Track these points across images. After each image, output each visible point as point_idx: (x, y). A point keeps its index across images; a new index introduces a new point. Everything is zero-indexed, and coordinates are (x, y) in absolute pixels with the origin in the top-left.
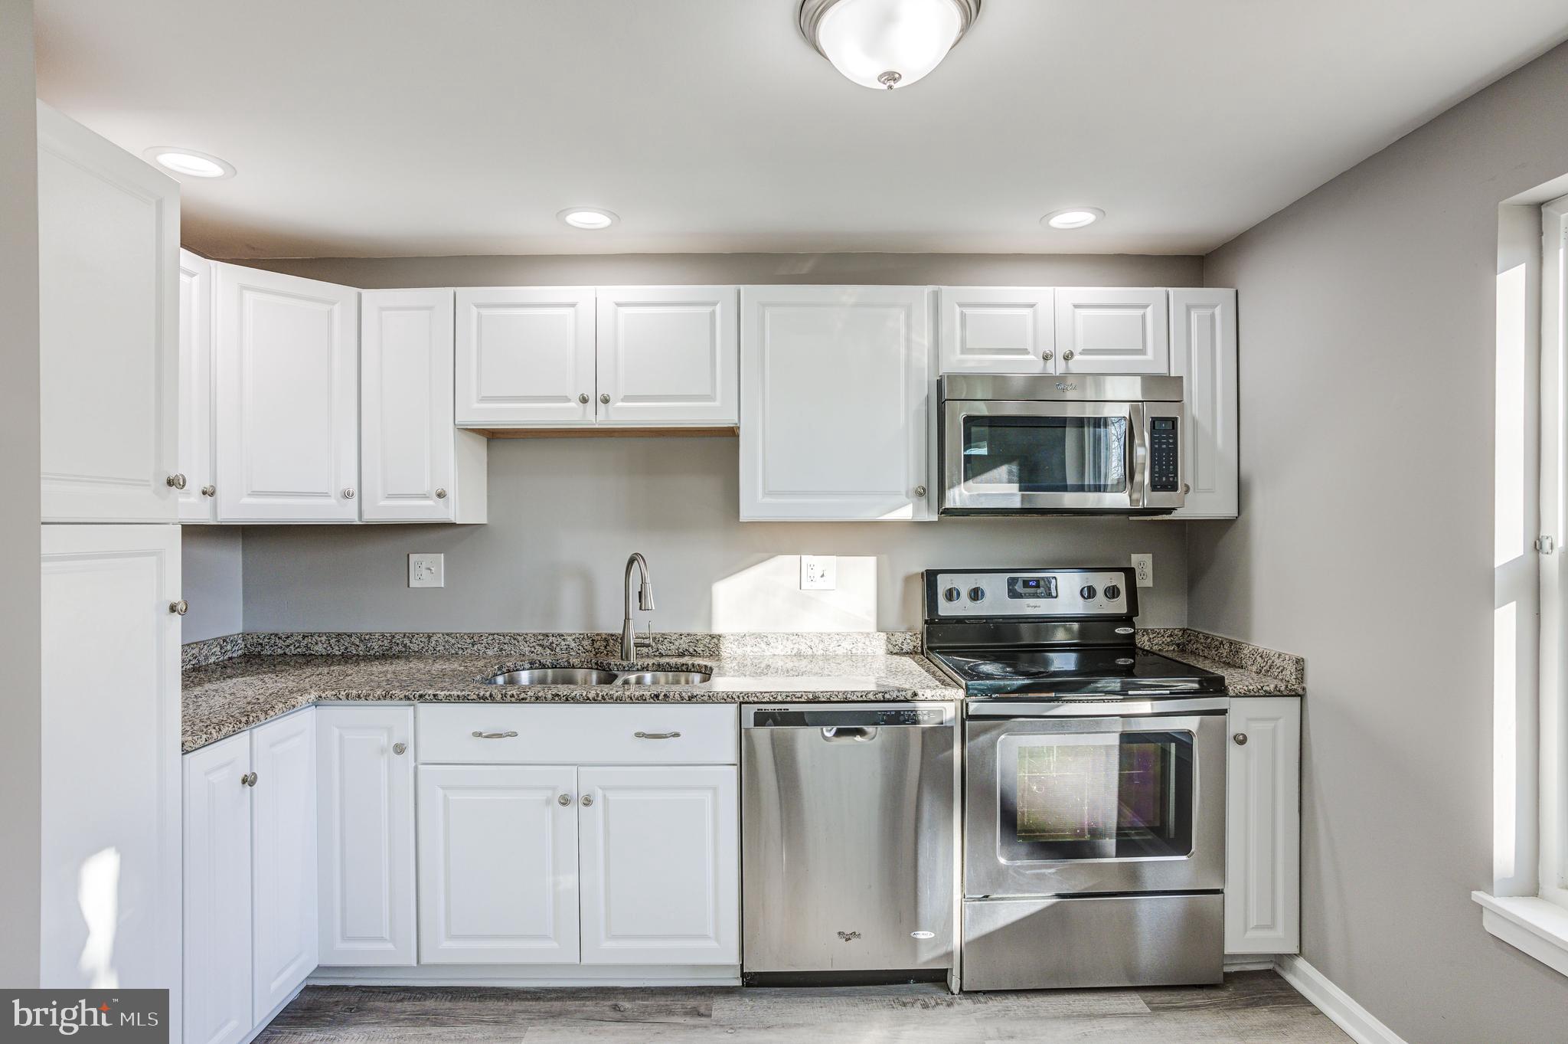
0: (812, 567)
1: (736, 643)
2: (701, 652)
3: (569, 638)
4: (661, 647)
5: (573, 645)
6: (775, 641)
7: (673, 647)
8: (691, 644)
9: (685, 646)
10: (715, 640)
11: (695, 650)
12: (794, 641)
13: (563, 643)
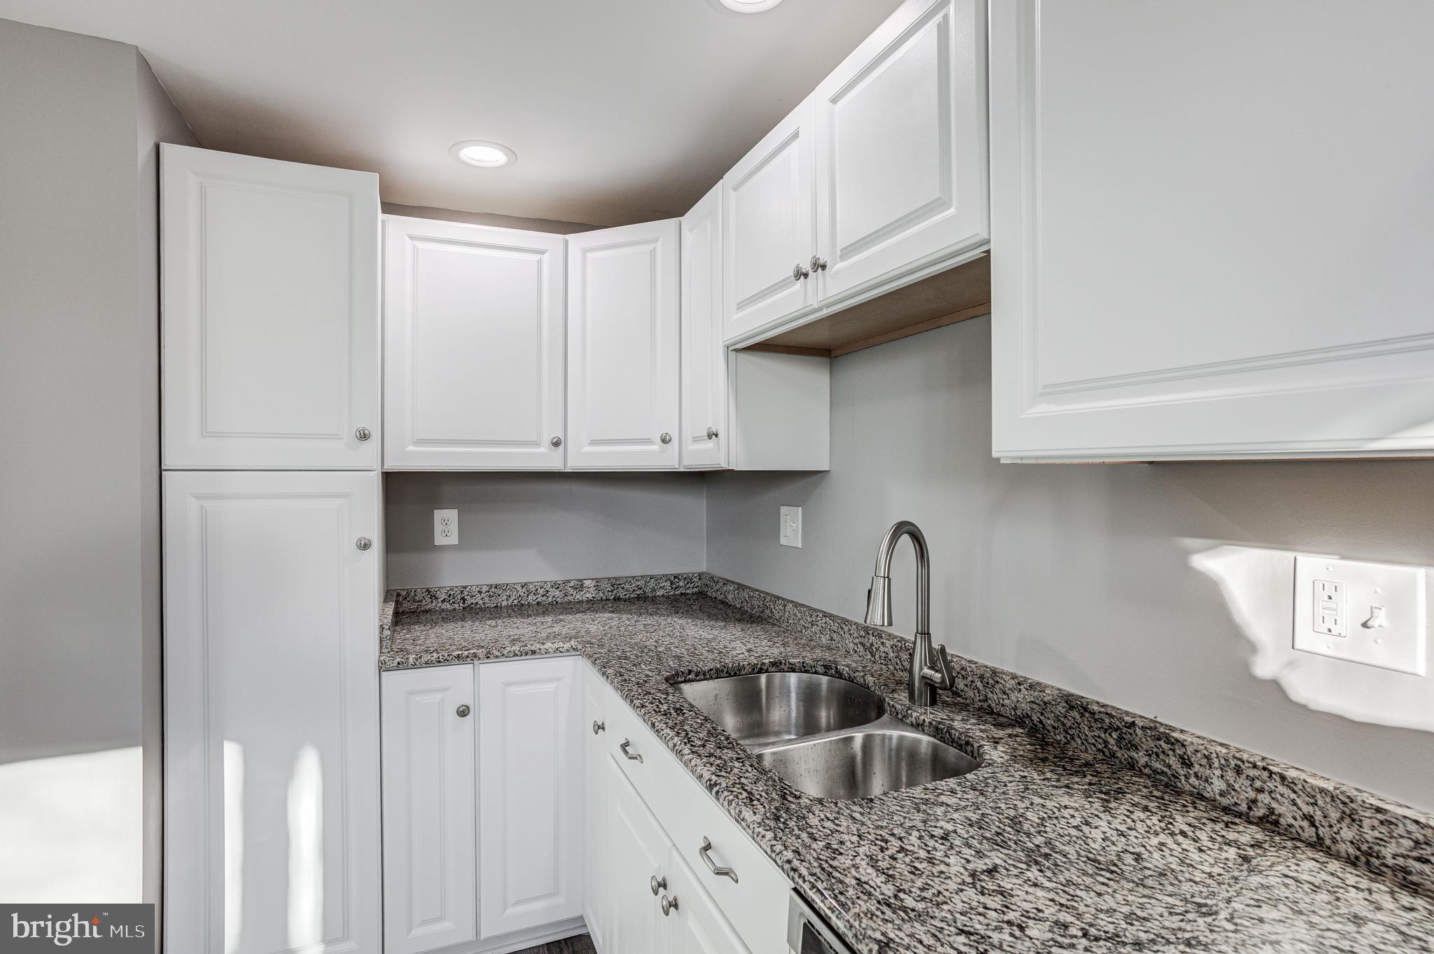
0: (1330, 590)
1: (1115, 735)
2: (1050, 728)
3: (888, 644)
4: (990, 695)
5: (892, 655)
6: (1204, 762)
7: (1007, 702)
8: (1034, 706)
9: (1025, 707)
10: (1075, 714)
11: (1041, 722)
12: (1258, 784)
13: (882, 649)
